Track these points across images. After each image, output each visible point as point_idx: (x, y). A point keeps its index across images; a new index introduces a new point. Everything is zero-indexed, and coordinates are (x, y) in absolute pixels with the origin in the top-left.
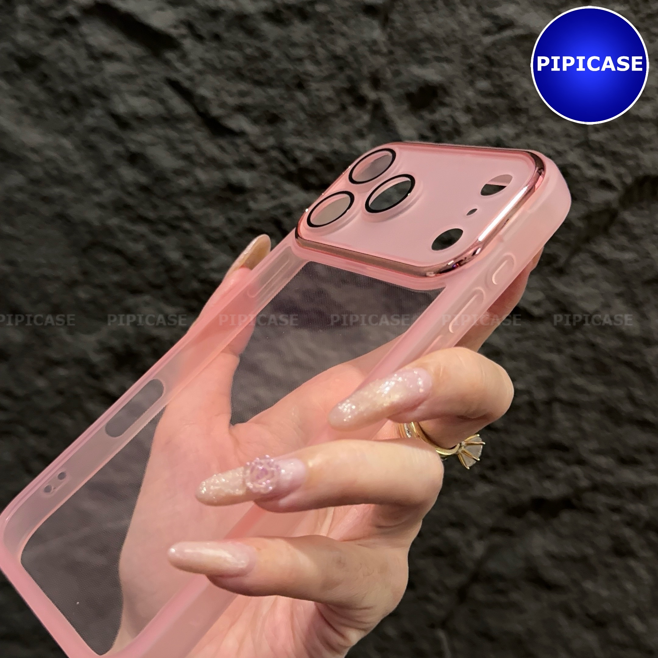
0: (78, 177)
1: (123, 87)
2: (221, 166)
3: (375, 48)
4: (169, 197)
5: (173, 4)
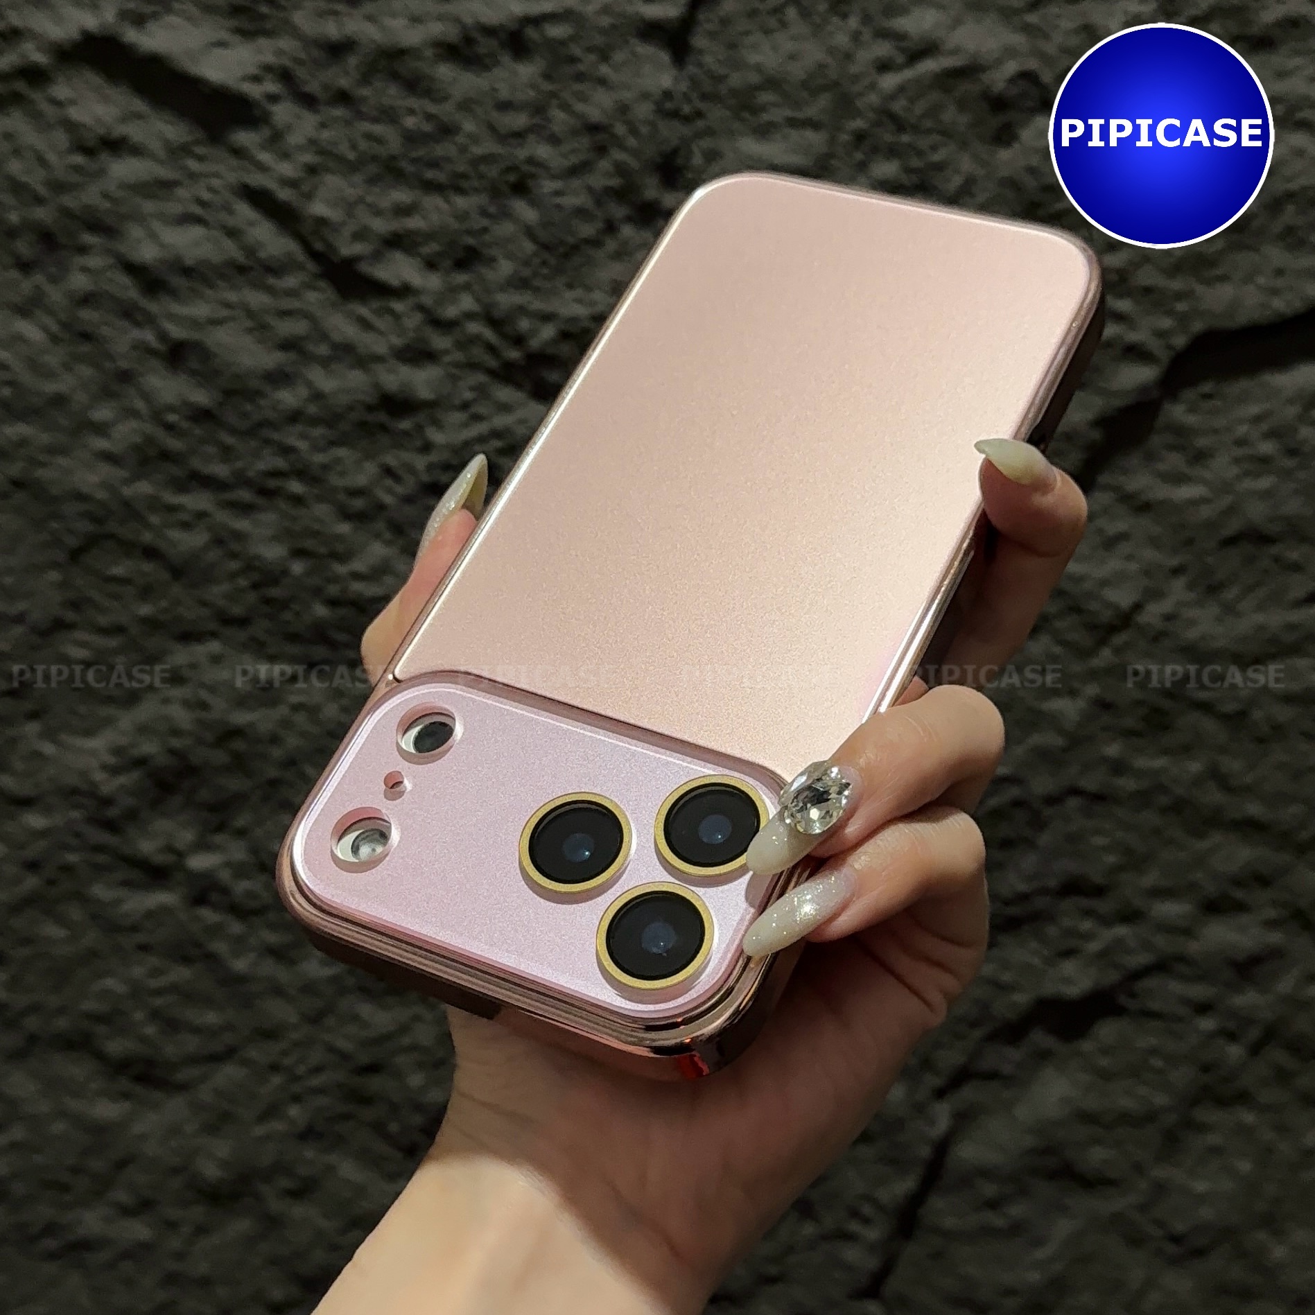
0: (59, 401)
1: (149, 206)
2: (364, 361)
3: (668, 105)
4: (255, 430)
5: (246, 34)
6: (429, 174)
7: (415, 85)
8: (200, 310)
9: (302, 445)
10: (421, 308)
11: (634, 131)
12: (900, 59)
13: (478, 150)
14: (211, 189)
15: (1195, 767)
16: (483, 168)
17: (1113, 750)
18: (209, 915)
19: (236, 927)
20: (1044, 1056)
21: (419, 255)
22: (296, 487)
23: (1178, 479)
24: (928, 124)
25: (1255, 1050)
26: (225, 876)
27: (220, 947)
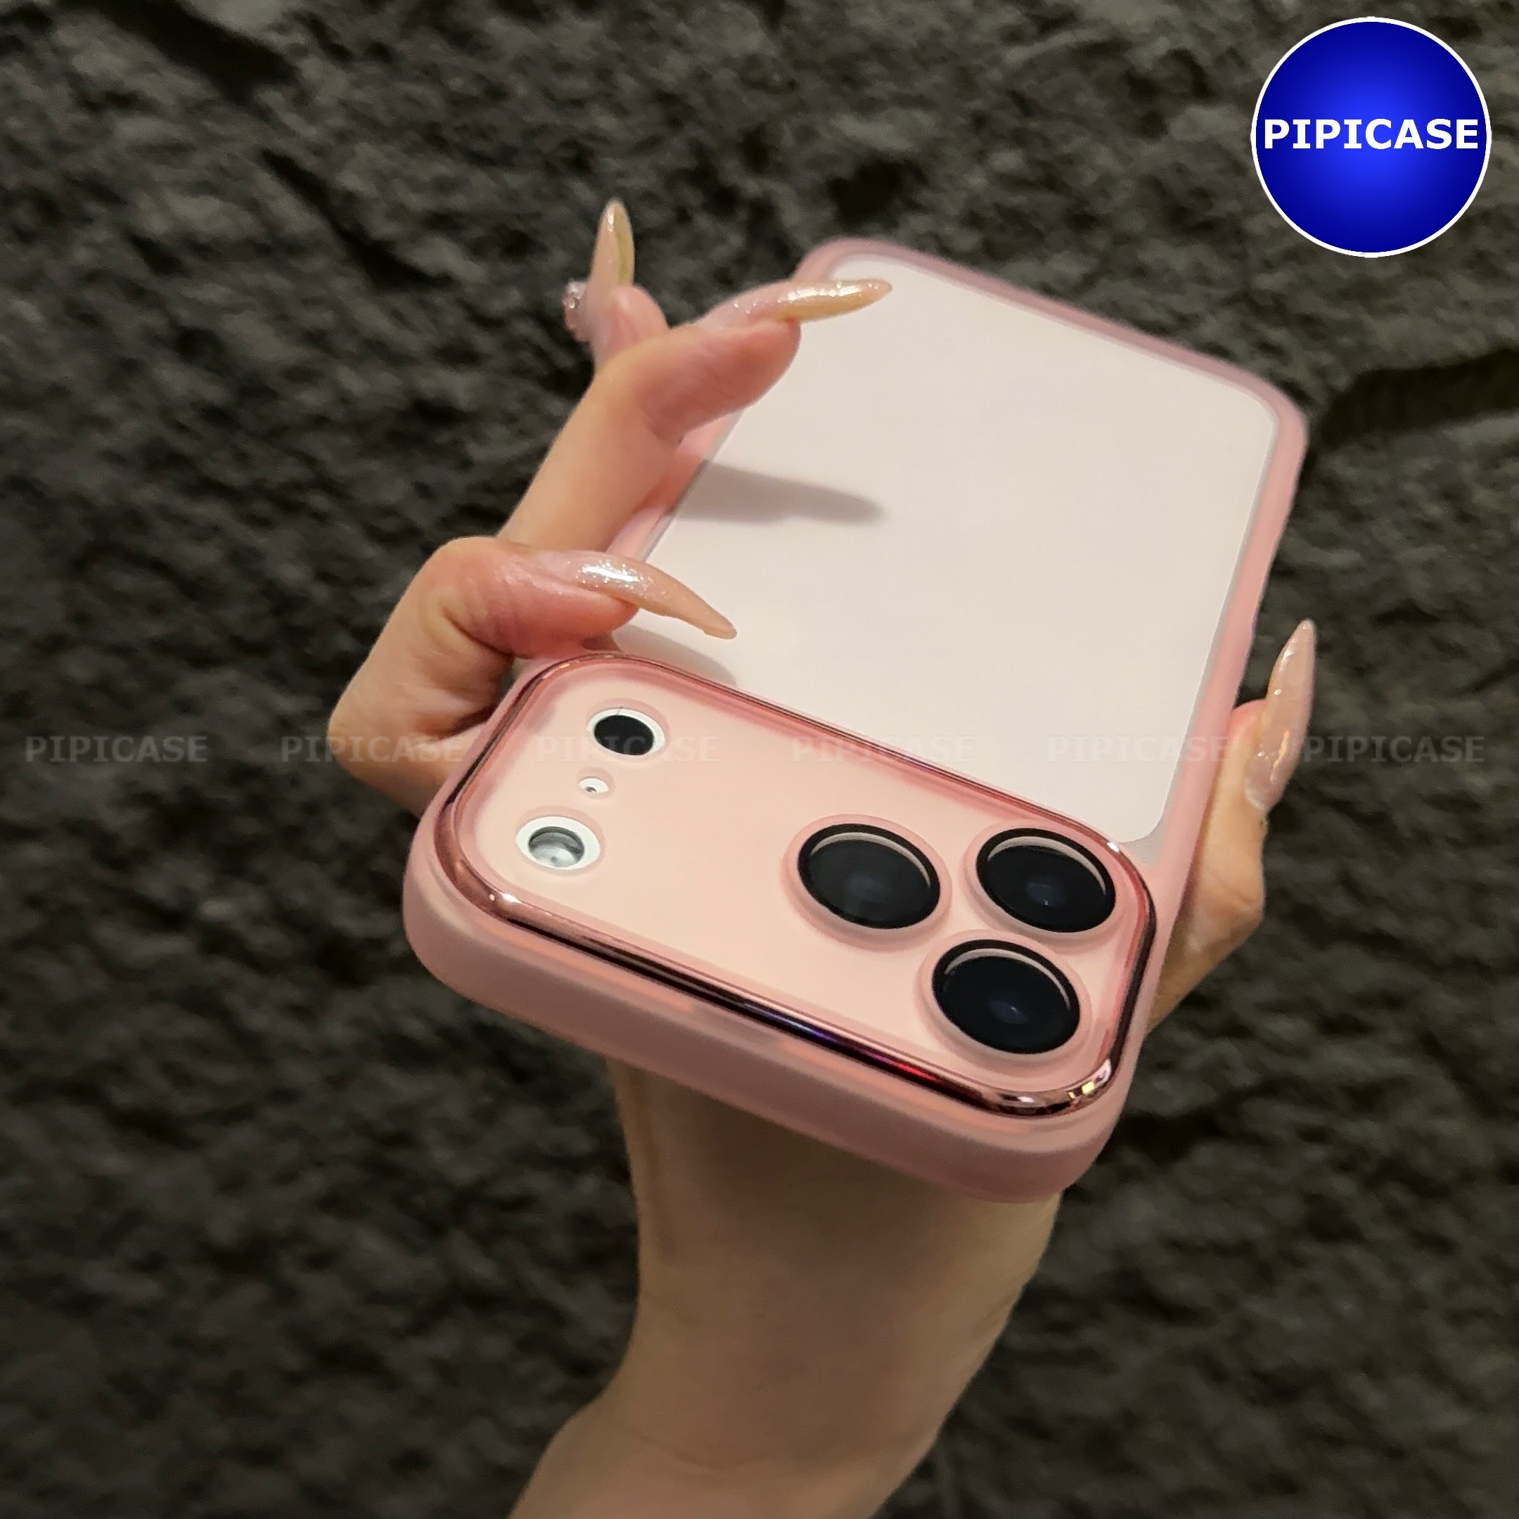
0: (59, 392)
1: (159, 173)
2: (396, 359)
3: (755, 75)
4: (274, 434)
6: (478, 145)
7: (465, 40)
8: (213, 292)
9: (327, 455)
10: (462, 302)
11: (712, 103)
12: (1033, 30)
13: (528, 119)
14: (232, 156)
15: (1321, 871)
16: (537, 141)
21: (463, 239)
22: (319, 501)
23: (1329, 541)
24: (1060, 108)
25: (1368, 1183)
26: (243, 926)
27: (235, 1001)
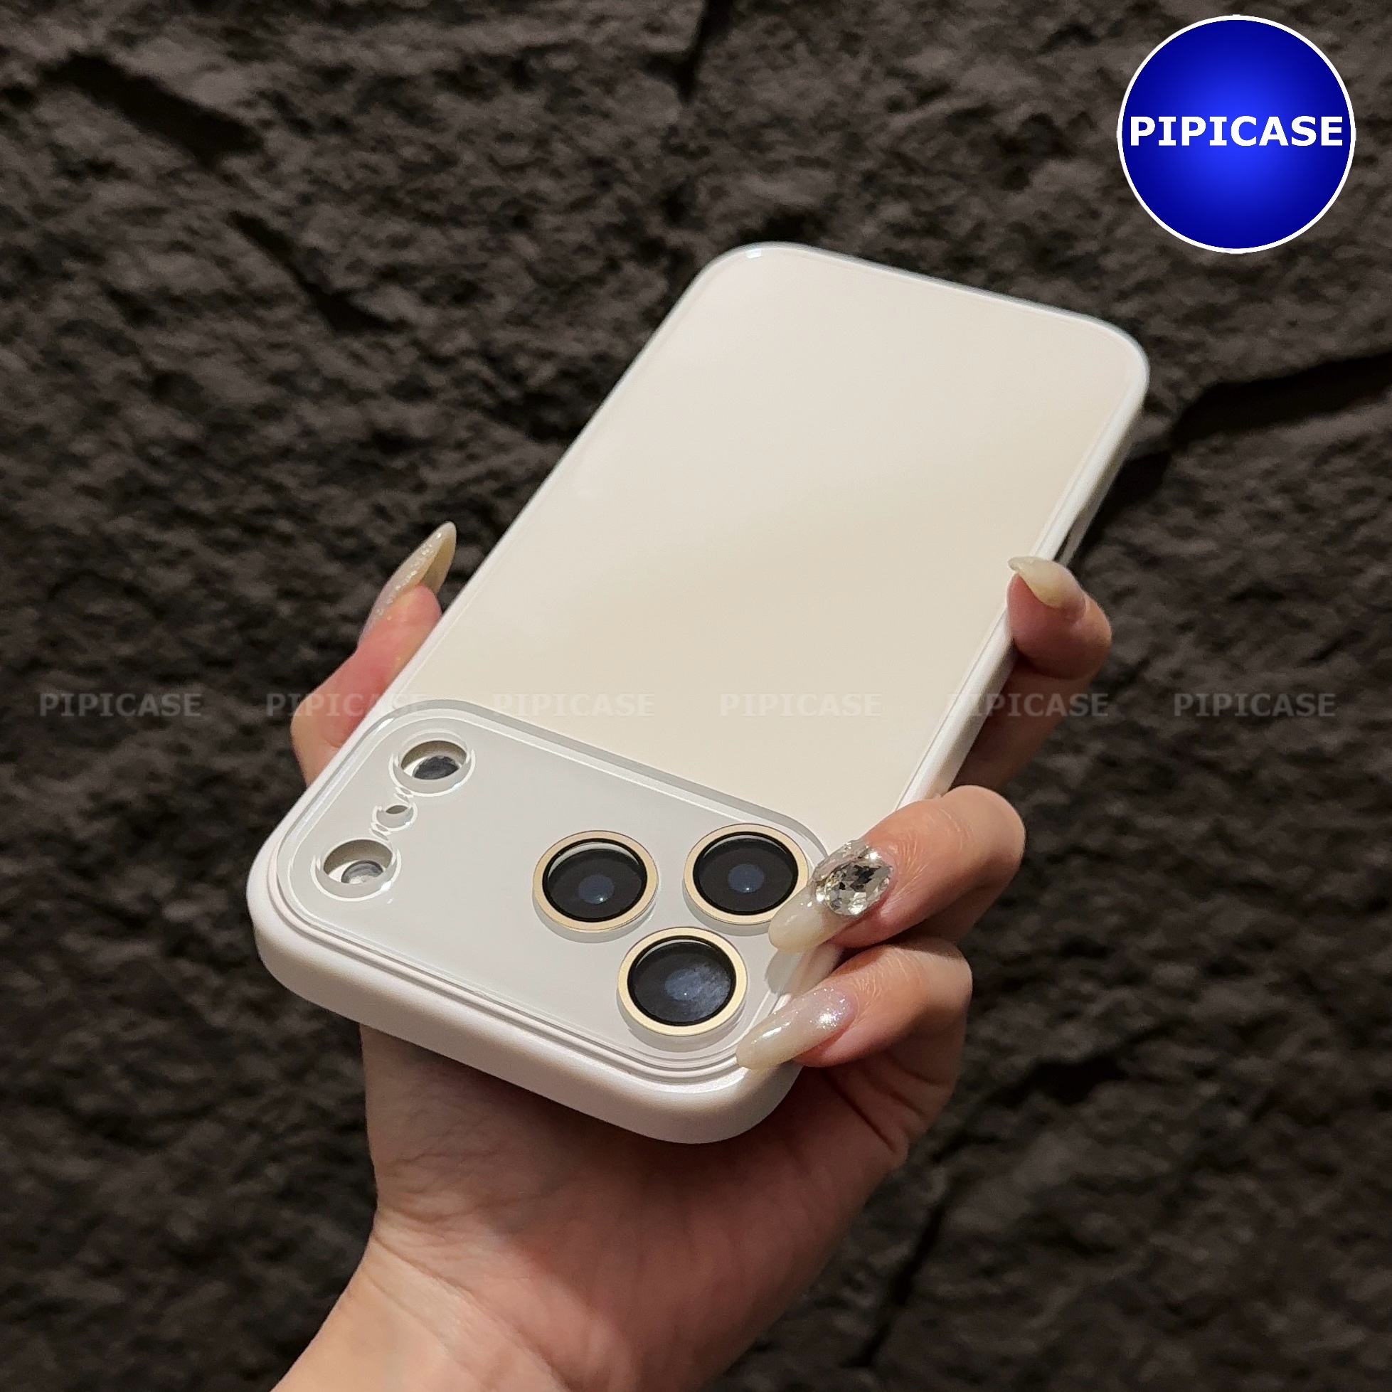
0: (39, 432)
1: (135, 233)
2: (356, 396)
3: (675, 141)
4: (243, 467)
5: (240, 58)
6: (427, 206)
7: (415, 114)
8: (187, 340)
9: (291, 482)
10: (416, 343)
11: (638, 166)
12: (911, 99)
13: (475, 182)
14: (202, 218)
15: (1199, 826)
16: (483, 201)
17: (1117, 808)
18: (187, 968)
19: (215, 980)
20: (1042, 1122)
21: (415, 289)
22: (284, 525)
23: (1186, 533)
24: (939, 166)
25: (1257, 1116)
26: (204, 927)
27: (197, 1000)
